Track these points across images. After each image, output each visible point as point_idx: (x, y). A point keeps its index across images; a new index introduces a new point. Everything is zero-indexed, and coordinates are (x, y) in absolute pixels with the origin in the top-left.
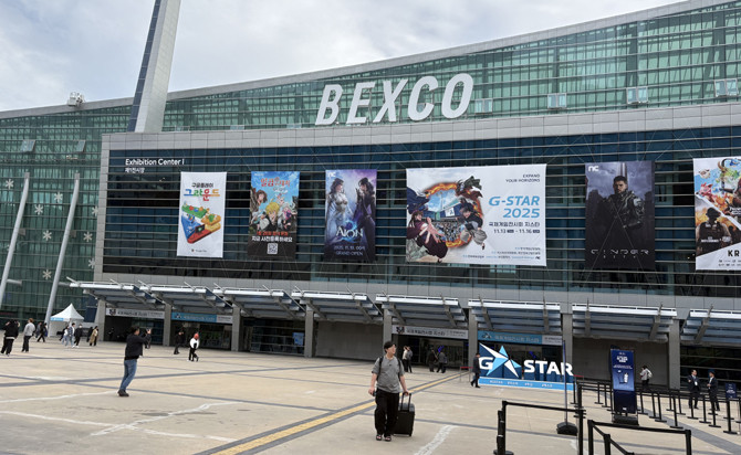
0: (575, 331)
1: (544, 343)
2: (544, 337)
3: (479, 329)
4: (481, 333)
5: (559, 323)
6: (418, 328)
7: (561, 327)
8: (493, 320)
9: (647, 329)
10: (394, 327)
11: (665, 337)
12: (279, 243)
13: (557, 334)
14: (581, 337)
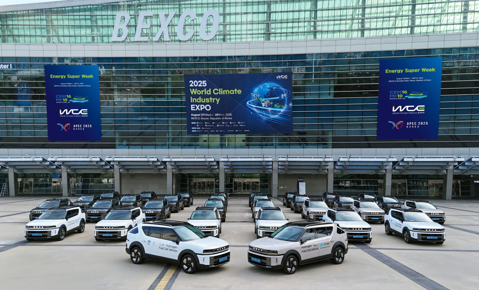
0: (279, 171)
7: (272, 169)
8: (234, 167)
9: (317, 168)
11: (326, 171)
14: (283, 173)
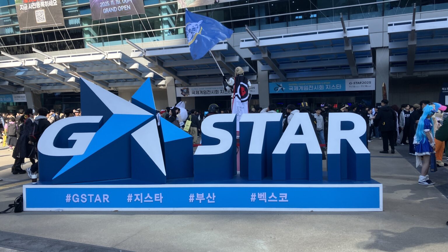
0: (392, 69)
1: (348, 88)
2: (347, 81)
3: (270, 81)
4: (273, 85)
5: (370, 60)
6: (205, 88)
7: (373, 65)
8: (284, 67)
10: (179, 90)
12: (45, 8)
13: (369, 75)
14: (401, 76)
